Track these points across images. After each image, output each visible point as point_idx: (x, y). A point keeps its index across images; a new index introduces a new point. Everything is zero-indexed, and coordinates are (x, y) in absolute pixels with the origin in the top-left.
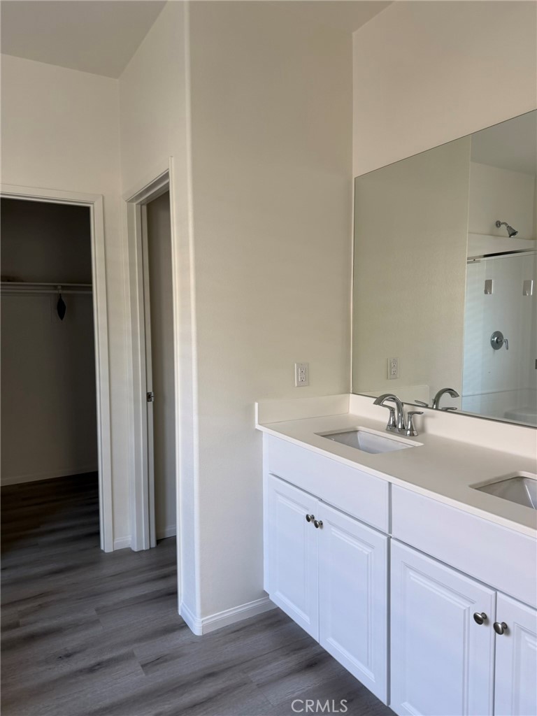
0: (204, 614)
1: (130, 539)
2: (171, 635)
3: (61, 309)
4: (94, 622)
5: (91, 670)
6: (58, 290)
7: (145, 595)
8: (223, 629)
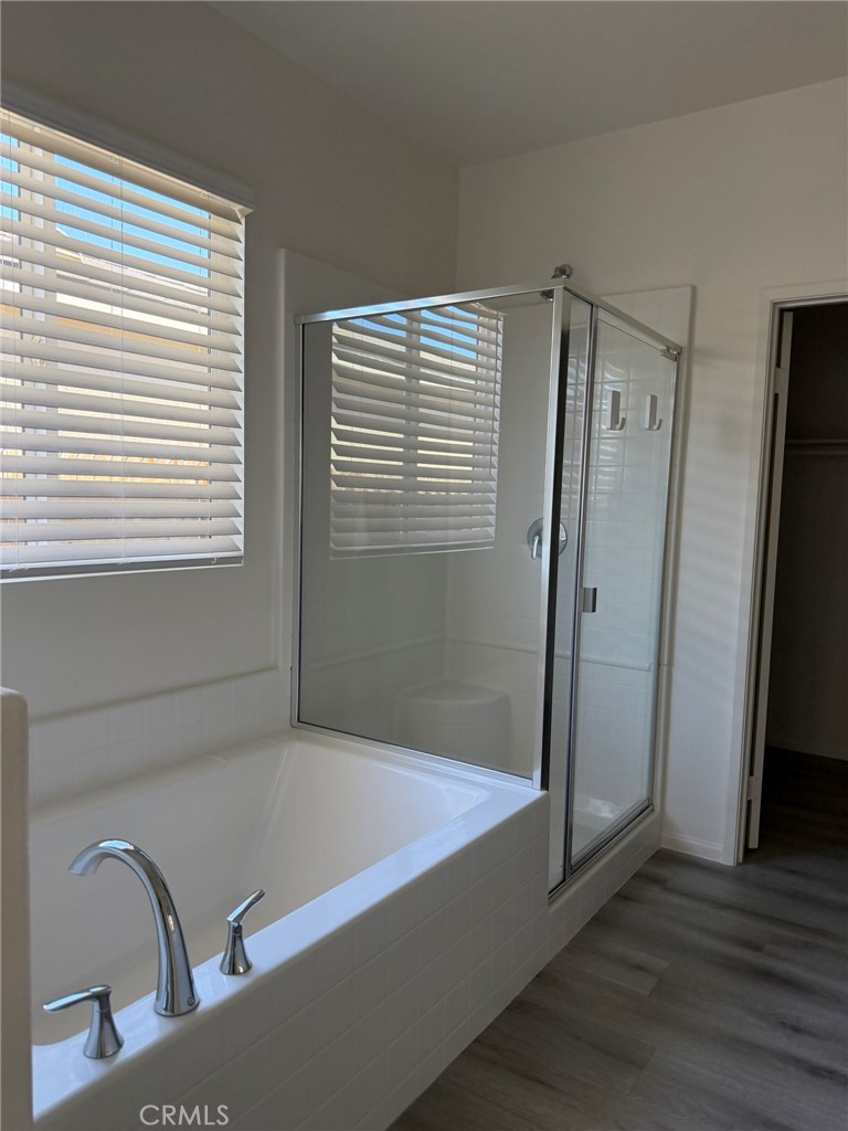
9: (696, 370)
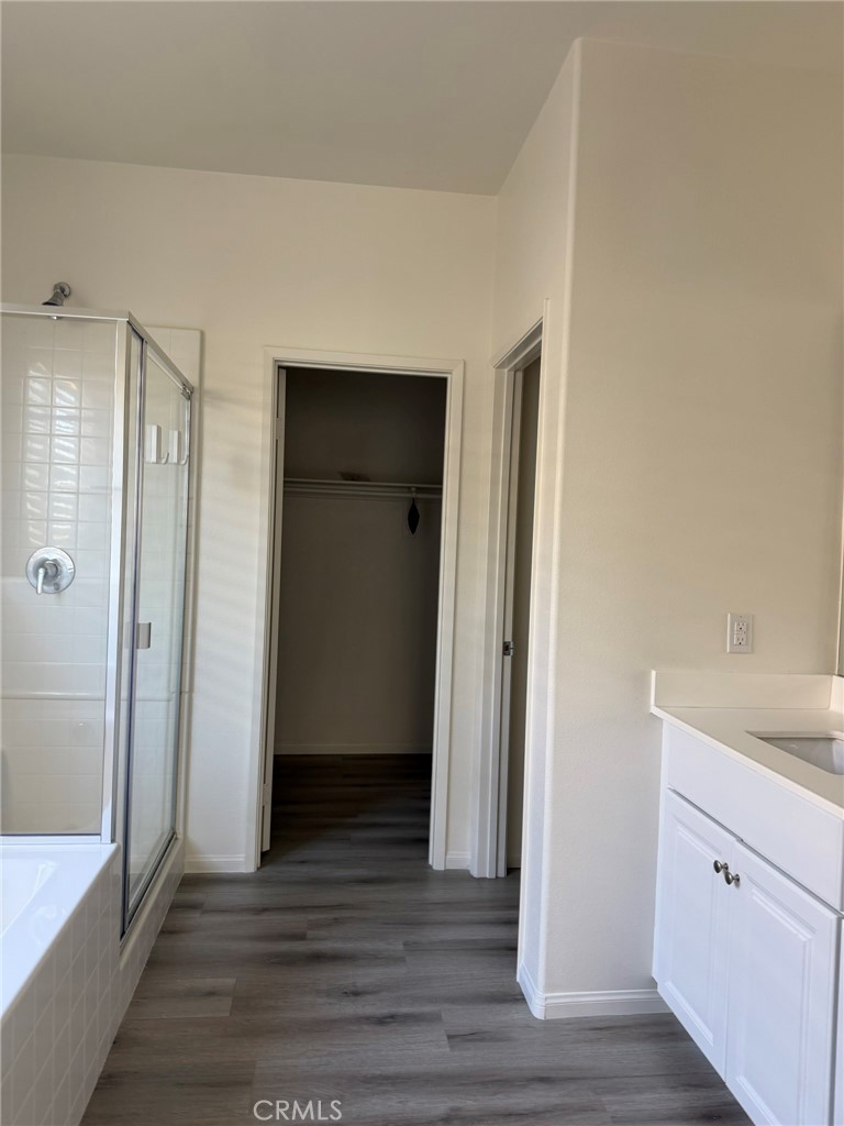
0: (549, 987)
1: (470, 857)
2: (498, 1007)
3: (413, 519)
4: (398, 960)
5: (381, 1021)
6: (411, 492)
7: (474, 941)
8: (579, 1020)
9: (207, 410)
